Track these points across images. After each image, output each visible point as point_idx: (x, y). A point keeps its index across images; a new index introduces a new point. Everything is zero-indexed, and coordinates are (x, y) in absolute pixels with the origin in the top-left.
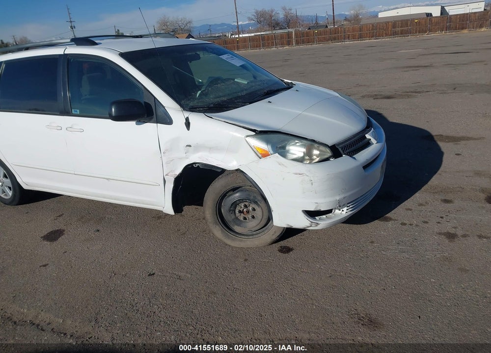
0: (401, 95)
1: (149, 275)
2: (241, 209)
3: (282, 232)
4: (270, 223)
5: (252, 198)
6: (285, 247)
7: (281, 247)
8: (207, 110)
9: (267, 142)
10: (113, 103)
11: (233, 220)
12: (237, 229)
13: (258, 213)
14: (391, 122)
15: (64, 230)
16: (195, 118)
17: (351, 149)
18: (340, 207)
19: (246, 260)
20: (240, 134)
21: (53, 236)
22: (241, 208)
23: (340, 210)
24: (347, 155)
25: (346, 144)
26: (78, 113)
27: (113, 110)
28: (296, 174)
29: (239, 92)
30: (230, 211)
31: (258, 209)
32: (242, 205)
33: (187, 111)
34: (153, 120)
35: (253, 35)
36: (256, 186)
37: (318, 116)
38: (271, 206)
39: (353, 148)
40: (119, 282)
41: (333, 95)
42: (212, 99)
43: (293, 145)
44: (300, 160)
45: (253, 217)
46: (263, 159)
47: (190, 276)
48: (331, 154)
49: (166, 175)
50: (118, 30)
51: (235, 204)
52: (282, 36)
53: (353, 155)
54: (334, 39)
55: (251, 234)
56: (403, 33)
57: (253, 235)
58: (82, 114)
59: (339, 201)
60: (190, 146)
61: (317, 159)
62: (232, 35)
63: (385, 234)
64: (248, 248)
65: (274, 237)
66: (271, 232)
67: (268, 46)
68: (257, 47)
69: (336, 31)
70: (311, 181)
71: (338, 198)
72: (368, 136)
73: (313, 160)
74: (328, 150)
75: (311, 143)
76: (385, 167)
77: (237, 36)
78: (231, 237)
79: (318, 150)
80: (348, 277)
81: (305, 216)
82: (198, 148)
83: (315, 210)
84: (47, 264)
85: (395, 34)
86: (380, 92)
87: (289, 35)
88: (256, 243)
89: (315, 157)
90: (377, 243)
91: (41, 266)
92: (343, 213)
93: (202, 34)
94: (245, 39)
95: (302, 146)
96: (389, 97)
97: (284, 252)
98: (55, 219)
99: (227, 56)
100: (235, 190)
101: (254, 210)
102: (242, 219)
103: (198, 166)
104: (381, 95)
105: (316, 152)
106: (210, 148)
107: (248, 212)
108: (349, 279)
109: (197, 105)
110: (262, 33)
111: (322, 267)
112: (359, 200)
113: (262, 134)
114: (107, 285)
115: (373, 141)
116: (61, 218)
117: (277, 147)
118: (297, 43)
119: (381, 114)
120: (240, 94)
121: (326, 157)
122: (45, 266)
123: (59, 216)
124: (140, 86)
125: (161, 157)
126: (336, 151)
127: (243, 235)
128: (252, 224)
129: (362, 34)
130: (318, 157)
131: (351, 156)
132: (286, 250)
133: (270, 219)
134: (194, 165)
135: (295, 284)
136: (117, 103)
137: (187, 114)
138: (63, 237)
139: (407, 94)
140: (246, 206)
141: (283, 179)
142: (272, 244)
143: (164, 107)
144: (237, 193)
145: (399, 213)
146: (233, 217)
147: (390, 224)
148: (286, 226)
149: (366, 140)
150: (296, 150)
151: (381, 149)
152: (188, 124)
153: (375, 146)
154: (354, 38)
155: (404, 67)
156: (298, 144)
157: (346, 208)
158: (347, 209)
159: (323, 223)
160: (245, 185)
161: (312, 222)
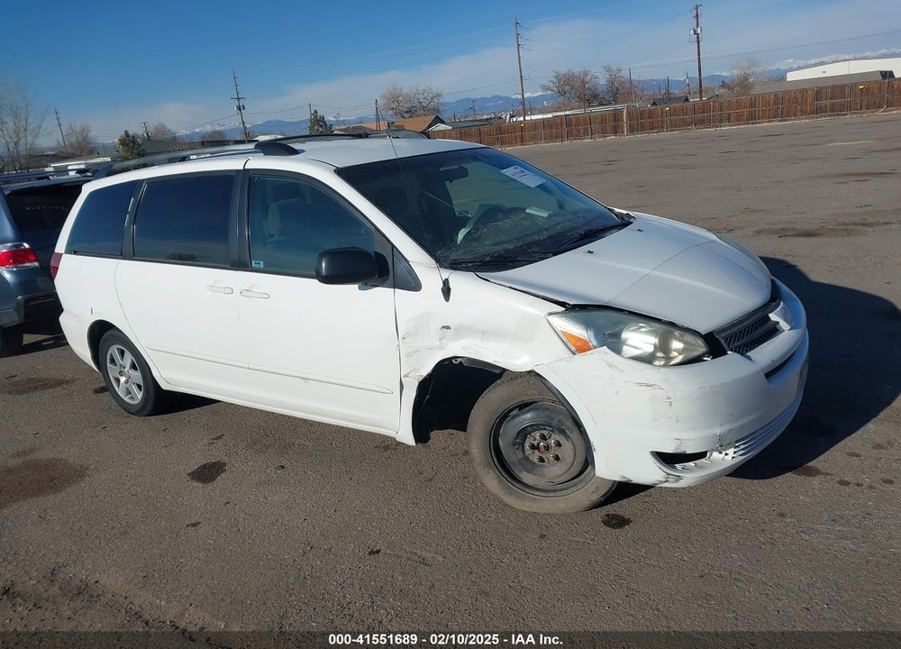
0: (834, 229)
1: (370, 553)
2: (535, 443)
3: (611, 489)
4: (588, 471)
5: (555, 423)
6: (615, 517)
7: (608, 515)
8: (480, 266)
9: (587, 325)
10: (325, 254)
11: (520, 461)
12: (526, 477)
13: (567, 450)
14: (815, 283)
15: (225, 464)
16: (459, 281)
17: (744, 340)
18: (722, 447)
19: (542, 537)
20: (538, 310)
21: (208, 473)
22: (535, 439)
23: (721, 453)
24: (735, 351)
25: (733, 330)
26: (262, 266)
27: (324, 265)
28: (641, 384)
29: (534, 234)
30: (514, 445)
31: (566, 444)
32: (537, 435)
33: (445, 268)
34: (388, 282)
35: (550, 116)
36: (564, 402)
37: (679, 279)
38: (591, 441)
39: (746, 339)
40: (318, 563)
41: (706, 238)
42: (487, 247)
43: (634, 330)
44: (647, 359)
45: (557, 458)
46: (578, 356)
47: (441, 559)
48: (705, 350)
49: (405, 376)
50: (316, 112)
51: (523, 433)
52: (603, 118)
53: (747, 351)
54: (701, 122)
55: (551, 488)
56: (835, 110)
57: (555, 491)
58: (268, 269)
59: (721, 438)
60: (448, 328)
61: (680, 358)
62: (512, 117)
63: (807, 500)
64: (546, 514)
65: (596, 497)
66: (590, 487)
67: (578, 136)
68: (556, 138)
69: (704, 107)
70: (669, 398)
71: (718, 431)
72: (773, 317)
73: (672, 358)
74: (700, 342)
75: (667, 328)
76: (805, 373)
77: (522, 119)
78: (517, 491)
79: (680, 341)
80: (736, 579)
81: (656, 462)
82: (462, 331)
83: (676, 452)
84: (199, 523)
85: (819, 111)
86: (790, 222)
87: (616, 116)
88: (562, 505)
89: (675, 354)
90: (792, 517)
91: (188, 526)
92: (728, 458)
93: (458, 116)
94: (535, 124)
95: (652, 332)
96: (809, 234)
97: (614, 527)
98: (210, 444)
99: (515, 171)
100: (523, 407)
101: (558, 444)
102: (536, 461)
103: (461, 362)
104: (794, 229)
105: (677, 345)
106: (483, 333)
107: (547, 448)
108: (739, 584)
109: (462, 257)
110: (567, 113)
111: (685, 559)
112: (758, 434)
113: (577, 309)
114: (299, 567)
115: (784, 325)
116: (220, 443)
117: (604, 334)
118: (632, 130)
119: (795, 266)
120: (536, 238)
121: (696, 354)
122: (195, 525)
123: (217, 438)
124: (369, 225)
125: (398, 346)
126: (715, 344)
127: (537, 490)
128: (555, 471)
129: (755, 111)
130: (680, 354)
131: (742, 354)
132: (618, 522)
133: (588, 462)
134: (454, 361)
135: (636, 587)
136: (332, 255)
137: (446, 274)
138: (223, 475)
139: (845, 227)
140: (543, 437)
141: (617, 393)
142: (590, 509)
143: (408, 262)
144: (527, 412)
145: (833, 459)
146: (520, 455)
147: (816, 481)
148: (618, 479)
149: (770, 323)
150: (639, 340)
151: (798, 341)
152: (446, 291)
153: (787, 336)
154: (739, 119)
155: (839, 175)
156: (643, 330)
157: (733, 450)
158: (735, 452)
159: (689, 476)
160: (543, 400)
161: (668, 474)
